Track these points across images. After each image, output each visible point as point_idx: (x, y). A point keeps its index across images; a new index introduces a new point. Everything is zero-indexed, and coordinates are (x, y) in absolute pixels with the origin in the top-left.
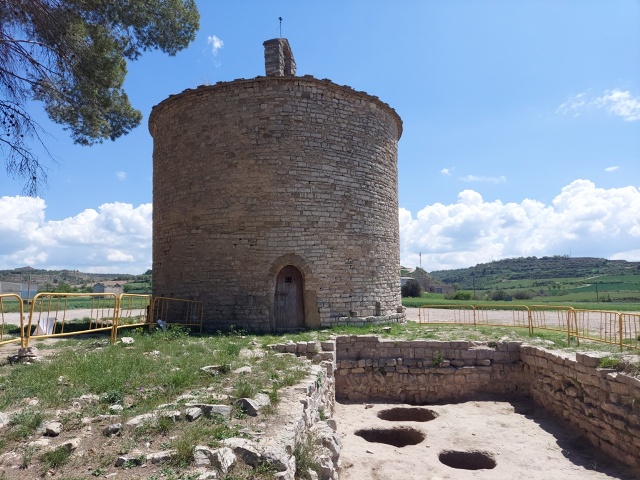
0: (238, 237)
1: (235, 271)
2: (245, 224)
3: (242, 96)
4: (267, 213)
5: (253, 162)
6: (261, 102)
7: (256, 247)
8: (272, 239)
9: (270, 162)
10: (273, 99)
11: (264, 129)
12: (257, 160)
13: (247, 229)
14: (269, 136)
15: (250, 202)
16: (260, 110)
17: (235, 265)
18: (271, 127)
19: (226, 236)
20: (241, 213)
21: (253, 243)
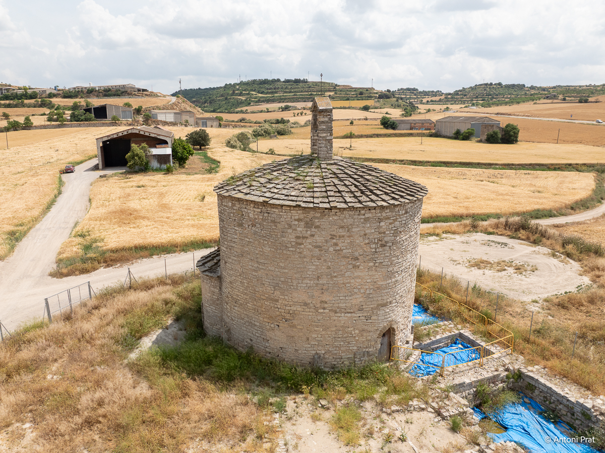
0: (358, 315)
1: (355, 337)
2: (364, 307)
3: (367, 216)
4: (380, 298)
5: (372, 264)
6: (380, 220)
7: (370, 321)
8: (381, 315)
9: (384, 264)
10: (388, 218)
11: (381, 241)
13: (365, 310)
14: (385, 246)
15: (368, 292)
16: (379, 227)
17: (355, 333)
18: (386, 239)
19: (350, 314)
20: (361, 300)
21: (368, 318)
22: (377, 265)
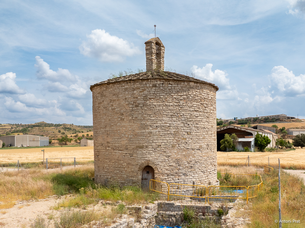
0: (125, 152)
1: (124, 168)
2: (128, 147)
3: (126, 87)
4: (137, 142)
5: (130, 118)
6: (134, 90)
7: (133, 158)
8: (139, 154)
9: (138, 118)
10: (139, 89)
11: (136, 103)
12: (132, 117)
14: (138, 106)
15: (130, 137)
16: (133, 94)
17: (124, 165)
19: (120, 152)
20: (126, 142)
21: (131, 155)
22: (134, 118)
